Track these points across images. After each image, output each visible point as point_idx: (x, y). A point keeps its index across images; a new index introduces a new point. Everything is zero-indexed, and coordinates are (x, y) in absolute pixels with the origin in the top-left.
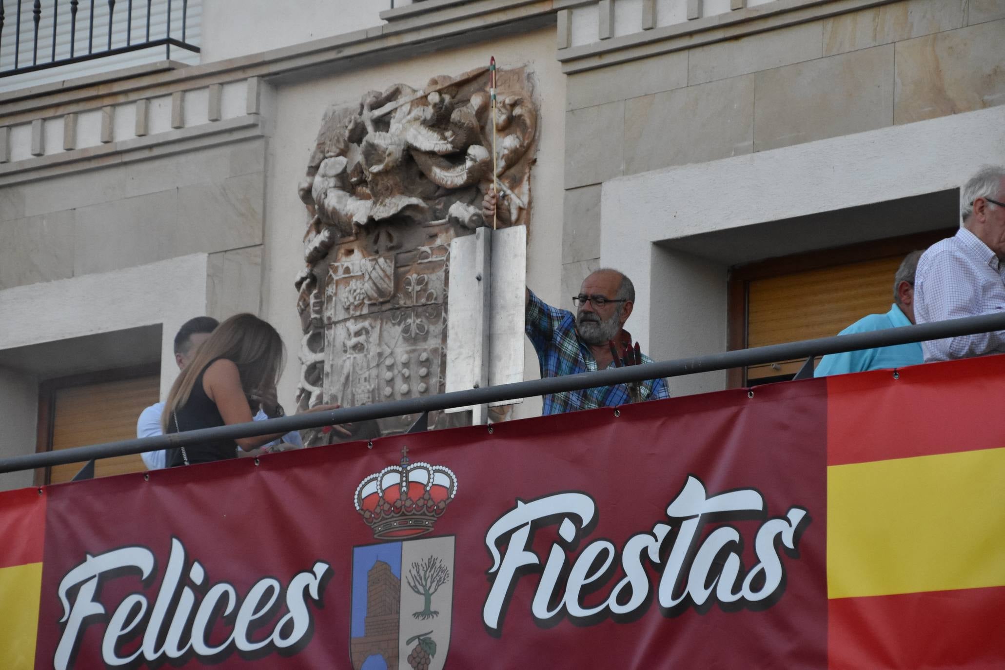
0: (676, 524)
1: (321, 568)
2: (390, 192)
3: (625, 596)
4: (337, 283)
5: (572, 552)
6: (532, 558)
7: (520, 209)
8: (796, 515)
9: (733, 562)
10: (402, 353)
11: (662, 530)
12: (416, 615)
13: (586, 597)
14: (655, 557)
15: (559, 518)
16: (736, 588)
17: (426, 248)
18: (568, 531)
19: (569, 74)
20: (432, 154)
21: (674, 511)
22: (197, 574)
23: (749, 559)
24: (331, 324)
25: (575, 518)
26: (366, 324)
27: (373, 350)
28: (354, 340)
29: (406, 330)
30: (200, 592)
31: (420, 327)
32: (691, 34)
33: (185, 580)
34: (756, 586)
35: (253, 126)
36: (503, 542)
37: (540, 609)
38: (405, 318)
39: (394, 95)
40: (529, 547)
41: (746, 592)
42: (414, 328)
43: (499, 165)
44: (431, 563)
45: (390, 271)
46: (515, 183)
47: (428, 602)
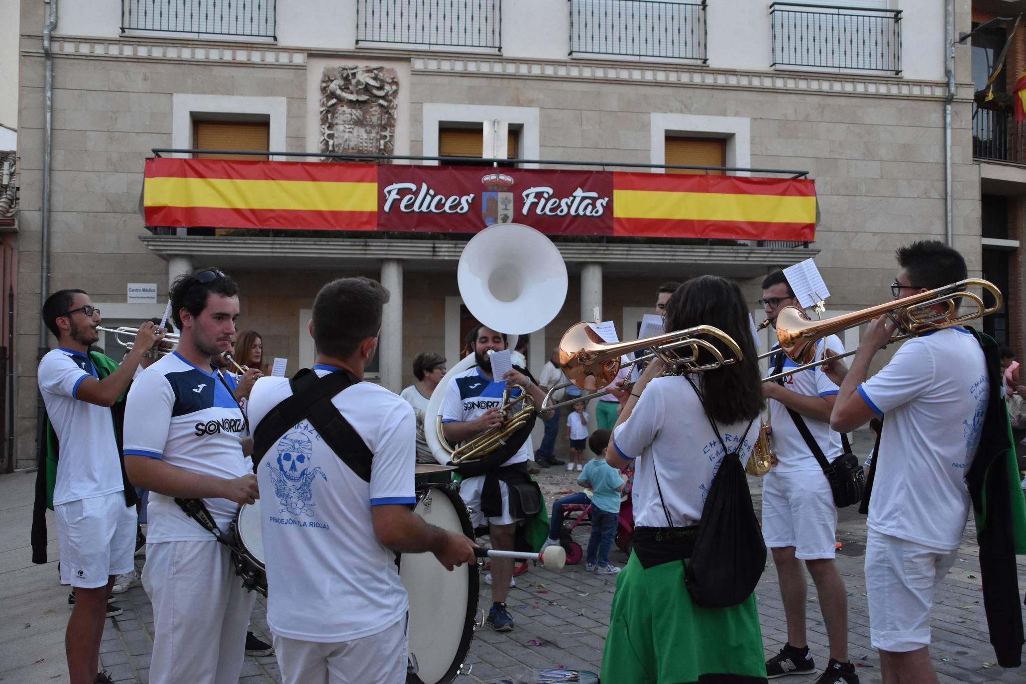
0: (575, 197)
1: (472, 196)
2: (361, 94)
3: (562, 211)
4: (340, 114)
5: (547, 200)
6: (536, 200)
7: (397, 105)
8: (606, 199)
9: (590, 208)
10: (365, 136)
11: (571, 198)
12: (503, 209)
13: (551, 210)
14: (569, 203)
15: (543, 193)
16: (591, 212)
17: (371, 110)
18: (546, 195)
19: (412, 74)
20: (374, 86)
21: (574, 194)
22: (432, 192)
23: (594, 207)
24: (337, 124)
25: (548, 193)
26: (352, 126)
27: (355, 134)
28: (348, 130)
29: (366, 130)
30: (433, 197)
31: (370, 130)
32: (451, 73)
33: (427, 193)
34: (597, 212)
35: (305, 66)
36: (527, 196)
37: (538, 211)
38: (365, 127)
39: (356, 68)
40: (535, 197)
41: (594, 214)
42: (368, 130)
43: (391, 92)
44: (507, 198)
45: (362, 114)
46: (394, 98)
47: (506, 207)
